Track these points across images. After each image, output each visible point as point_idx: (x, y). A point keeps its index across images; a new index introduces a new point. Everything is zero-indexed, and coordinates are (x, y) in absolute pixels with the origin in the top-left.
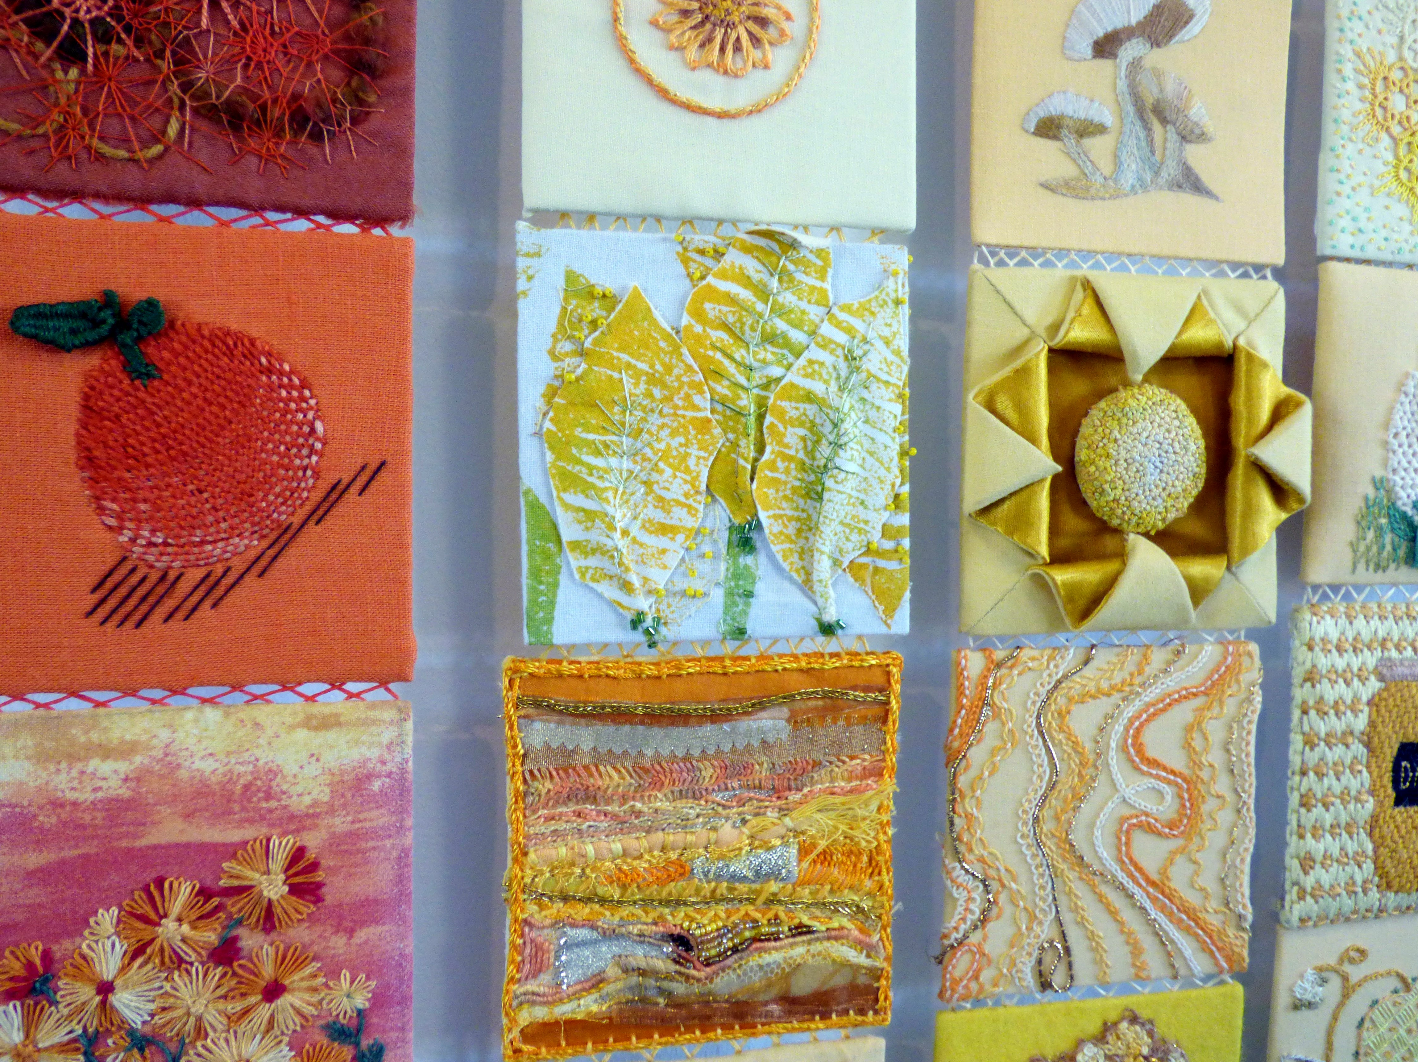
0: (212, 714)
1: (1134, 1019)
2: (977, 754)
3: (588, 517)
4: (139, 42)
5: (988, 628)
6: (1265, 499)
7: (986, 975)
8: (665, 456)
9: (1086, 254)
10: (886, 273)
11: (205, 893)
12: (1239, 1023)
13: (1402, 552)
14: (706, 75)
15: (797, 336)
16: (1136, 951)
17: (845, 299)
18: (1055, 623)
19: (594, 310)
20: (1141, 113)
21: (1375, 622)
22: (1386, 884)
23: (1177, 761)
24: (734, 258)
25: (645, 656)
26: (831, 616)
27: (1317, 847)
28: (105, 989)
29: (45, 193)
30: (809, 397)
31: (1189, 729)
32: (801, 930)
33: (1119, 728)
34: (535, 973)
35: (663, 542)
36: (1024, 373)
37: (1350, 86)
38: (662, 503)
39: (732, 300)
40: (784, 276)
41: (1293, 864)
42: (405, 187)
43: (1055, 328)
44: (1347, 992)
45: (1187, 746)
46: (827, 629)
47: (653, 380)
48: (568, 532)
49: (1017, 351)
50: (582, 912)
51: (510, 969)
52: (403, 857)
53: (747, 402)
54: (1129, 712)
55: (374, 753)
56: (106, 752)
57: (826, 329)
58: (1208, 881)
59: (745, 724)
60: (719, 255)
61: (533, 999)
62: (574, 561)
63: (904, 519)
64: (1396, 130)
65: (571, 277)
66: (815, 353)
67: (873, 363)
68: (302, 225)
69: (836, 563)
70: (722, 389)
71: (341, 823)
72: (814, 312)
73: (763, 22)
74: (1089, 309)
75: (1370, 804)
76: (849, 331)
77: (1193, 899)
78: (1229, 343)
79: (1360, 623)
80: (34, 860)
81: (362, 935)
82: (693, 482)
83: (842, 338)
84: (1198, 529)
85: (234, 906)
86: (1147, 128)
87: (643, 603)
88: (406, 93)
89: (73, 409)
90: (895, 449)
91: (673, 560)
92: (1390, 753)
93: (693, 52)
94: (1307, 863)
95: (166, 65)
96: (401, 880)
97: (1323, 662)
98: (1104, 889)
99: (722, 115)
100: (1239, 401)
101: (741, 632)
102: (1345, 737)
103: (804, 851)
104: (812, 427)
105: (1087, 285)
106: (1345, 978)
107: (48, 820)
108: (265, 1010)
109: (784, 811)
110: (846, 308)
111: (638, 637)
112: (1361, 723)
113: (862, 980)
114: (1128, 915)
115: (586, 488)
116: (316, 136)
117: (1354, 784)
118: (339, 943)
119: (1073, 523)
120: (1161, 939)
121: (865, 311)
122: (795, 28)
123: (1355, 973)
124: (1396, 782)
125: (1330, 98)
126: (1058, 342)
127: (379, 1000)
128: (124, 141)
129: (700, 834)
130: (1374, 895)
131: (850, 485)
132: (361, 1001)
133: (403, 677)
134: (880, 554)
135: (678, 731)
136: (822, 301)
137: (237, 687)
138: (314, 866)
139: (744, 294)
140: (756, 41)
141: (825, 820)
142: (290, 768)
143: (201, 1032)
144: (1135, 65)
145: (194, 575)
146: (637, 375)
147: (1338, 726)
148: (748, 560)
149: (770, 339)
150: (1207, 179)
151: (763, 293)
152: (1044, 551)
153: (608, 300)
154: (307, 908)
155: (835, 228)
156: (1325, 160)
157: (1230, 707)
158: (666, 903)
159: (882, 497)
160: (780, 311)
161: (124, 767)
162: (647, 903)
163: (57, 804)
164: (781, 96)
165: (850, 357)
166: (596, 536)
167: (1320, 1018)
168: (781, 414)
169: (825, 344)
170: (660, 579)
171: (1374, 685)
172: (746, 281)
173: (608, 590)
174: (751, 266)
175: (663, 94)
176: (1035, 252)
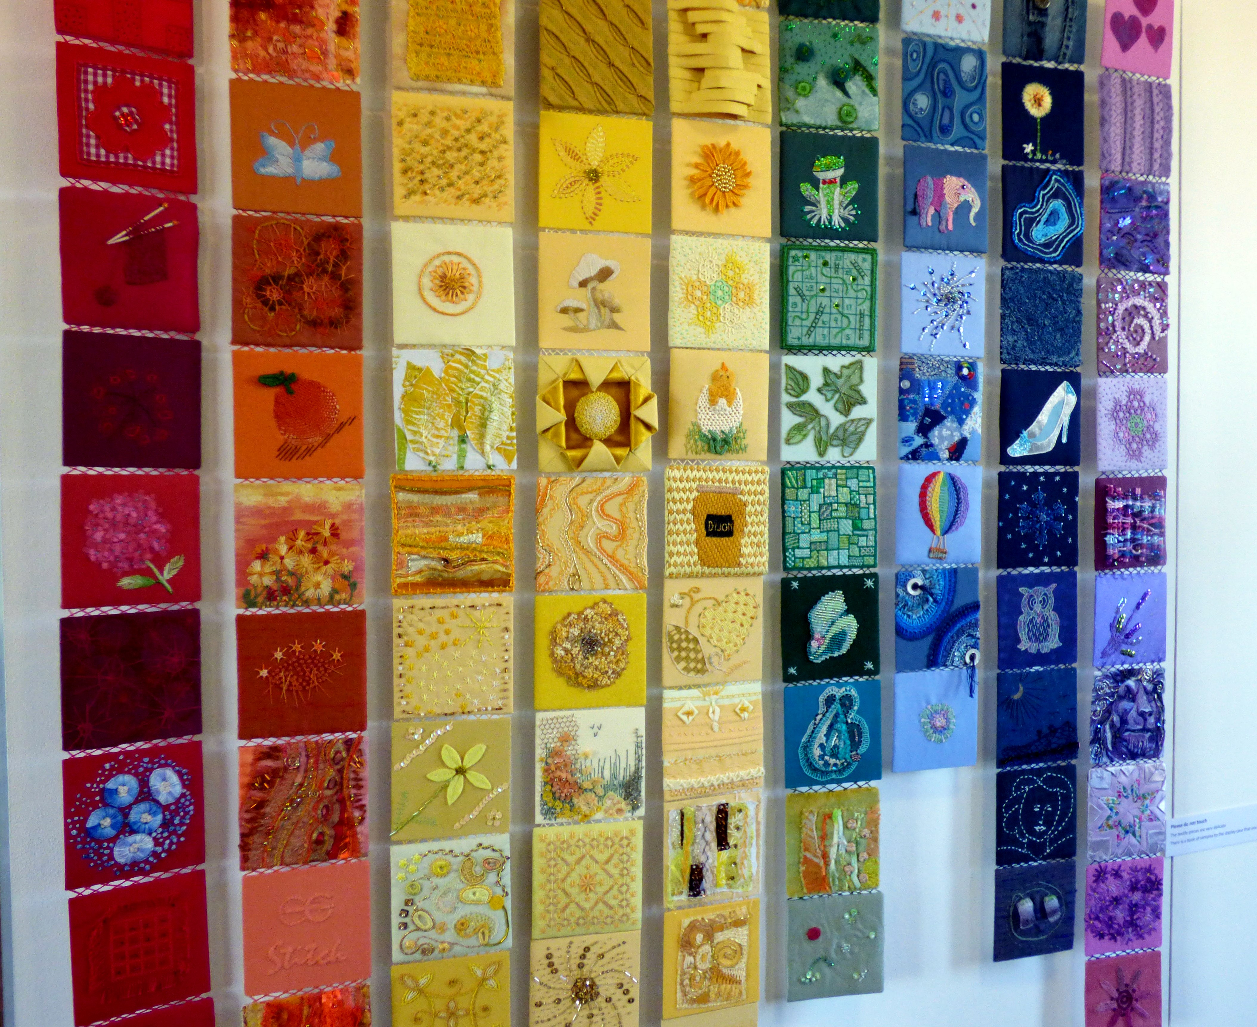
0: (309, 486)
1: (605, 602)
2: (546, 511)
3: (414, 433)
4: (290, 305)
5: (548, 469)
6: (642, 429)
7: (551, 583)
8: (438, 414)
9: (579, 350)
10: (506, 359)
11: (308, 534)
12: (645, 606)
13: (706, 448)
14: (448, 304)
15: (477, 379)
16: (605, 580)
17: (493, 367)
18: (571, 470)
19: (416, 373)
20: (596, 305)
21: (695, 472)
22: (703, 564)
23: (617, 515)
24: (458, 356)
25: (434, 474)
26: (491, 462)
27: (675, 550)
28: (282, 558)
29: (265, 345)
30: (481, 397)
31: (621, 505)
32: (483, 559)
33: (595, 504)
34: (402, 568)
35: (438, 440)
36: (556, 389)
37: (678, 289)
38: (437, 429)
39: (456, 369)
40: (473, 362)
41: (667, 555)
42: (361, 340)
43: (565, 375)
44: (693, 603)
45: (621, 510)
46: (489, 467)
47: (433, 393)
48: (409, 437)
49: (554, 382)
50: (415, 550)
51: (394, 567)
52: (362, 529)
53: (462, 398)
54: (598, 499)
55: (353, 498)
56: (282, 494)
57: (487, 377)
58: (631, 556)
59: (464, 496)
60: (453, 356)
61: (401, 576)
62: (411, 446)
63: (514, 434)
64: (697, 303)
65: (408, 363)
66: (483, 384)
67: (502, 387)
68: (332, 351)
69: (492, 447)
70: (455, 395)
71: (345, 517)
72: (483, 372)
73: (465, 288)
74: (576, 368)
75: (695, 535)
76: (494, 377)
77: (626, 562)
78: (627, 378)
79: (689, 471)
80: (263, 522)
81: (351, 549)
82: (447, 423)
83: (492, 379)
84: (619, 438)
85: (315, 538)
86: (598, 308)
87: (432, 458)
88: (360, 314)
89: (273, 403)
90: (510, 413)
91: (441, 446)
92: (703, 518)
93: (443, 298)
94: (671, 554)
95: (296, 311)
96: (362, 534)
97: (674, 485)
98: (593, 558)
99: (453, 315)
100: (632, 397)
101: (462, 468)
102: (684, 512)
103: (484, 535)
104: (483, 406)
105: (577, 361)
106: (692, 598)
107: (267, 512)
108: (324, 568)
109: (477, 522)
110: (493, 371)
111: (431, 468)
112: (690, 506)
113: (505, 577)
114: (602, 567)
115: (414, 424)
116: (336, 328)
117: (688, 528)
118: (344, 551)
119: (574, 436)
120: (615, 576)
121: (499, 371)
122: (475, 288)
123: (696, 597)
124: (706, 528)
125: (671, 294)
126: (566, 379)
127: (355, 568)
128: (285, 331)
129: (450, 528)
130: (699, 567)
131: (495, 424)
132: (351, 568)
133: (361, 477)
134: (506, 444)
135: (444, 497)
136: (485, 368)
137: (316, 478)
138: (337, 529)
139: (460, 367)
140: (462, 293)
141: (490, 525)
142: (331, 501)
143: (307, 573)
144: (594, 289)
145: (304, 447)
146: (429, 391)
147: (681, 507)
148: (464, 446)
149: (469, 380)
150: (621, 324)
151: (467, 366)
152: (564, 444)
153: (420, 370)
154: (335, 540)
155: (490, 346)
156: (670, 314)
157: (636, 498)
158: (442, 548)
159: (506, 427)
160: (472, 372)
161: (286, 499)
162: (434, 548)
163: (269, 507)
164: (470, 309)
165: (494, 385)
166: (417, 438)
167: (682, 611)
168: (473, 402)
169: (487, 381)
170: (437, 451)
171: (695, 494)
172: (460, 363)
173: (421, 454)
174: (463, 359)
175: (435, 310)
176: (561, 350)
